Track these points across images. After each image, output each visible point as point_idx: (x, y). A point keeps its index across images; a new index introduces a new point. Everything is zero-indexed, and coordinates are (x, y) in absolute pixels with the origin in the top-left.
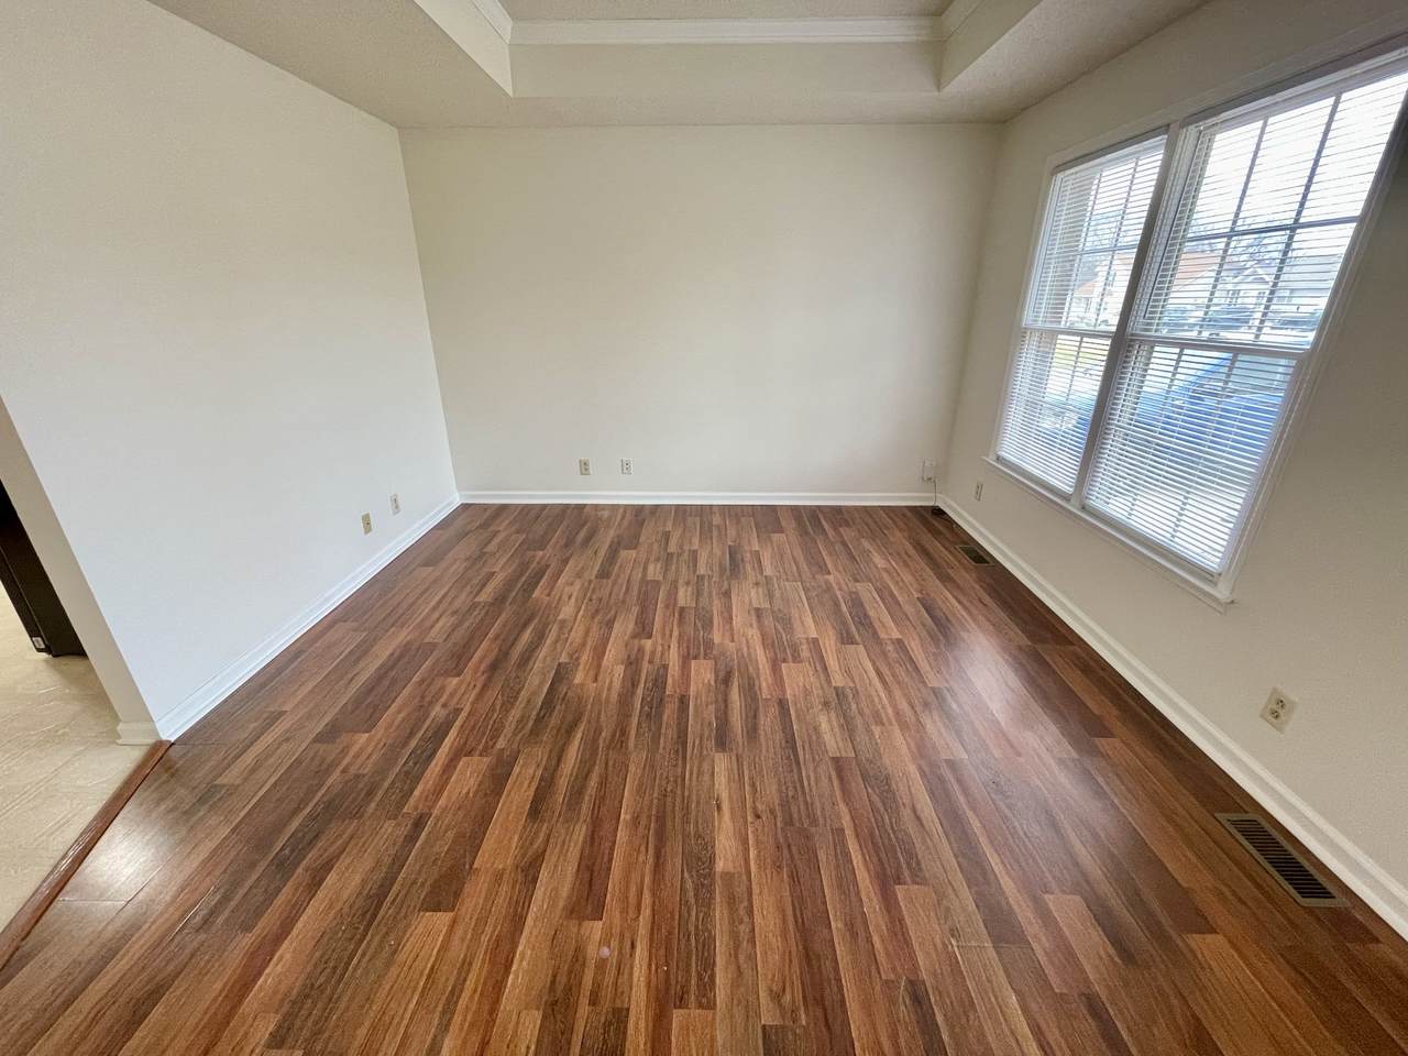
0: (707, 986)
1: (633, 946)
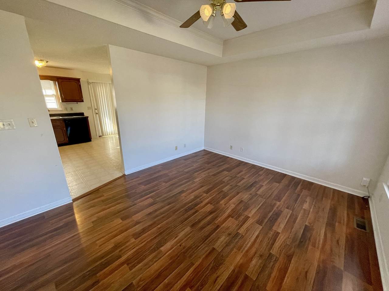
0: (134, 266)
1: (134, 248)
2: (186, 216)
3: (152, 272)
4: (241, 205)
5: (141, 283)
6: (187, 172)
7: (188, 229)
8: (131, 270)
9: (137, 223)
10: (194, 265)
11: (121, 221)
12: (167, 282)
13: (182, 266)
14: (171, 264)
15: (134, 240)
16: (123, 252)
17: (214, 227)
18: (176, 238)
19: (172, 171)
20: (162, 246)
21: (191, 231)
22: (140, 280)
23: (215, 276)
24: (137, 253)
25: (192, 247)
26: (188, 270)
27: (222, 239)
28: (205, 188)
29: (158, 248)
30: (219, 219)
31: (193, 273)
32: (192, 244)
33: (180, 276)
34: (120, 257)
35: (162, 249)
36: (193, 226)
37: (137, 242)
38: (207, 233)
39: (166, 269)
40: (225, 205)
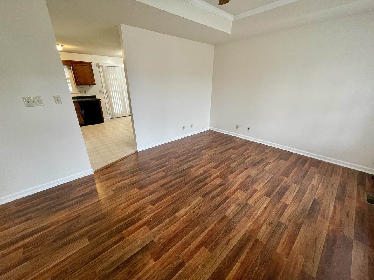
0: (153, 227)
1: (152, 213)
2: (196, 188)
3: (170, 232)
4: (249, 179)
5: (161, 241)
6: (195, 150)
7: (200, 199)
8: (151, 230)
9: (153, 192)
10: (207, 228)
11: (138, 190)
12: (184, 241)
13: (197, 228)
14: (186, 227)
15: (151, 206)
16: (142, 215)
17: (224, 197)
18: (189, 205)
19: (180, 149)
20: (177, 212)
21: (202, 200)
22: (160, 239)
23: (227, 238)
24: (154, 217)
25: (204, 214)
26: (202, 233)
27: (232, 208)
28: (213, 164)
29: (174, 214)
30: (228, 191)
31: (207, 235)
32: (204, 212)
33: (195, 236)
34: (140, 219)
35: (177, 214)
36: (204, 196)
37: (154, 208)
38: (218, 203)
39: (182, 231)
40: (233, 179)
